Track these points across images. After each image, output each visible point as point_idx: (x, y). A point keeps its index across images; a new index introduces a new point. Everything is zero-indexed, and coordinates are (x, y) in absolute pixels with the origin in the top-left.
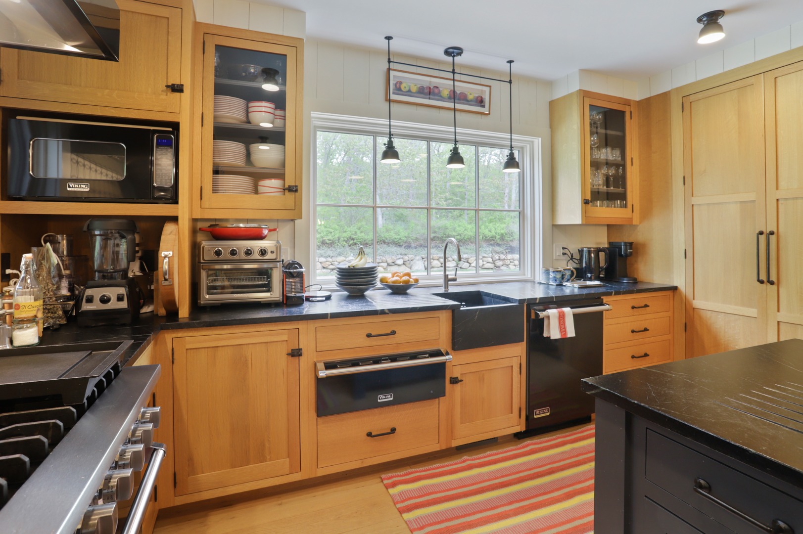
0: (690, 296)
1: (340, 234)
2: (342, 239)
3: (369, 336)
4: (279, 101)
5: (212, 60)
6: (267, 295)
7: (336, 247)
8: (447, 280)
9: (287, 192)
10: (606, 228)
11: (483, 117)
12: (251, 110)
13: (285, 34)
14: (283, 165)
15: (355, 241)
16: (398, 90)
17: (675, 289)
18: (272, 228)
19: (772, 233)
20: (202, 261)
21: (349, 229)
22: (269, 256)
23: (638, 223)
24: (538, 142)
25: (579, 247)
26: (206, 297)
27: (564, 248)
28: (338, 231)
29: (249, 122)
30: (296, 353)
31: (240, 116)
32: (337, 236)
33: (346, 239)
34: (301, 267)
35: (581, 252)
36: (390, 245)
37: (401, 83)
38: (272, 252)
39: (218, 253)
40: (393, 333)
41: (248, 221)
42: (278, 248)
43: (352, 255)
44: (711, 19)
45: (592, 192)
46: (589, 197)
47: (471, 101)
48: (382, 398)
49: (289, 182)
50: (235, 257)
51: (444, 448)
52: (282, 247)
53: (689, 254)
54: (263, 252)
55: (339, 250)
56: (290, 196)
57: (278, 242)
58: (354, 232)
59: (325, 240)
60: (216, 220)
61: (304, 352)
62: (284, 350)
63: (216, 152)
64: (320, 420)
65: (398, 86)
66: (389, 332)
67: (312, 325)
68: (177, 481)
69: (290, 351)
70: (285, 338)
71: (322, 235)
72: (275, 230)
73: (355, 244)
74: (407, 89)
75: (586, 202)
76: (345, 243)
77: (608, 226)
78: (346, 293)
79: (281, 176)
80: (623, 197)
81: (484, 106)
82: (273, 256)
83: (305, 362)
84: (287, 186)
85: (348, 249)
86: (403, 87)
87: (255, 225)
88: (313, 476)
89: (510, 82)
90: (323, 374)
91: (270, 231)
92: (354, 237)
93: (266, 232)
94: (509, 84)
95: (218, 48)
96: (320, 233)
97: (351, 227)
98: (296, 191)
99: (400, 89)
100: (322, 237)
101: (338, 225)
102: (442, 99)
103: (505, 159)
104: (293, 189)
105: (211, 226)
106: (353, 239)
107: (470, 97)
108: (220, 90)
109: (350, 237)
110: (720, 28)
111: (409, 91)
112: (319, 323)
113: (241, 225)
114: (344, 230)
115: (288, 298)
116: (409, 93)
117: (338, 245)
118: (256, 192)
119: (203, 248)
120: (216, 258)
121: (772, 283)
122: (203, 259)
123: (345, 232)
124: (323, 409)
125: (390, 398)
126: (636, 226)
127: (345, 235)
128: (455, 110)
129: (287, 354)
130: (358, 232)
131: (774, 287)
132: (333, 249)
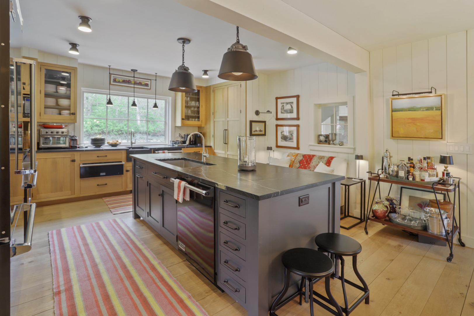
0: (214, 149)
1: (114, 128)
2: (115, 131)
3: (98, 157)
4: (68, 86)
5: (44, 72)
6: (64, 145)
7: (111, 135)
8: (132, 143)
9: (71, 115)
10: (197, 128)
11: (148, 90)
12: (58, 88)
13: (70, 66)
14: (70, 106)
15: (123, 132)
16: (115, 80)
17: (211, 147)
18: (66, 125)
19: (227, 130)
20: (41, 135)
21: (119, 125)
22: (65, 134)
23: (204, 126)
24: (170, 98)
25: (184, 134)
26: (42, 146)
27: (179, 134)
28: (112, 126)
29: (57, 92)
30: (73, 161)
31: (54, 90)
32: (111, 129)
33: (117, 131)
34: (76, 137)
35: (185, 135)
36: (144, 134)
37: (116, 79)
38: (66, 133)
39: (47, 132)
40: (106, 156)
41: (56, 123)
42: (68, 131)
43: (120, 139)
44: (206, 72)
45: (185, 116)
46: (184, 117)
47: (143, 85)
48: (102, 174)
49: (72, 111)
50: (52, 134)
51: (124, 190)
52: (70, 131)
53: (214, 136)
54: (63, 133)
55: (112, 137)
56: (72, 116)
57: (68, 130)
58: (122, 127)
59: (104, 131)
60: (44, 122)
61: (76, 160)
62: (70, 160)
63: (45, 102)
64: (81, 179)
65: (115, 79)
66: (105, 155)
67: (79, 153)
68: (33, 196)
69: (71, 160)
70: (70, 156)
71: (102, 128)
72: (67, 126)
73: (123, 133)
74: (118, 81)
75: (183, 119)
76: (116, 133)
77: (198, 127)
78: (95, 147)
79: (69, 110)
80: (198, 118)
81: (148, 87)
82: (66, 134)
83: (76, 163)
84: (71, 113)
85: (118, 136)
86: (116, 80)
87: (60, 124)
88: (79, 196)
89: (156, 80)
90: (82, 165)
91: (65, 126)
92: (122, 129)
93: (64, 127)
94: (155, 81)
95: (46, 69)
96: (101, 127)
97: (121, 124)
98: (75, 114)
99: (115, 81)
100: (102, 129)
101: (112, 123)
102: (132, 84)
103: (154, 105)
104: (74, 114)
105: (43, 124)
106: (121, 131)
107: (143, 84)
108: (46, 82)
109: (120, 130)
110: (207, 75)
111: (119, 81)
112: (81, 153)
113: (55, 124)
114: (116, 126)
115: (71, 146)
116: (119, 82)
117: (112, 134)
118: (60, 114)
119: (41, 131)
120: (46, 134)
121: (227, 144)
122: (41, 134)
123: (117, 127)
124: (82, 176)
125: (104, 174)
126: (204, 127)
127: (116, 128)
128: (134, 87)
129: (71, 161)
130: (125, 127)
131: (227, 145)
132: (109, 136)
